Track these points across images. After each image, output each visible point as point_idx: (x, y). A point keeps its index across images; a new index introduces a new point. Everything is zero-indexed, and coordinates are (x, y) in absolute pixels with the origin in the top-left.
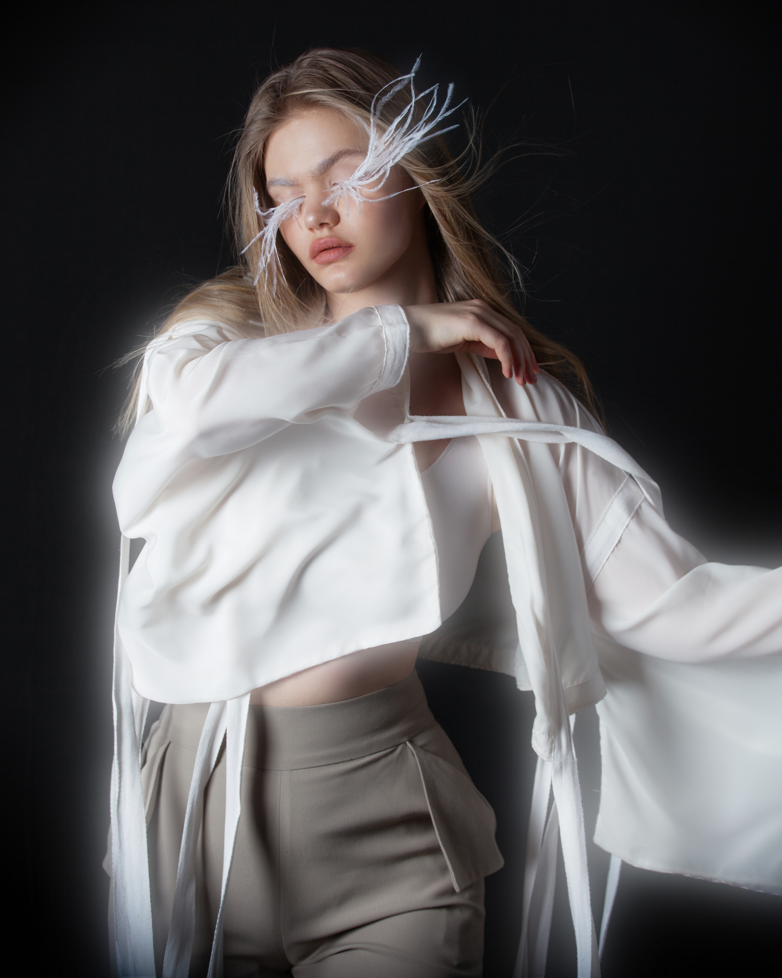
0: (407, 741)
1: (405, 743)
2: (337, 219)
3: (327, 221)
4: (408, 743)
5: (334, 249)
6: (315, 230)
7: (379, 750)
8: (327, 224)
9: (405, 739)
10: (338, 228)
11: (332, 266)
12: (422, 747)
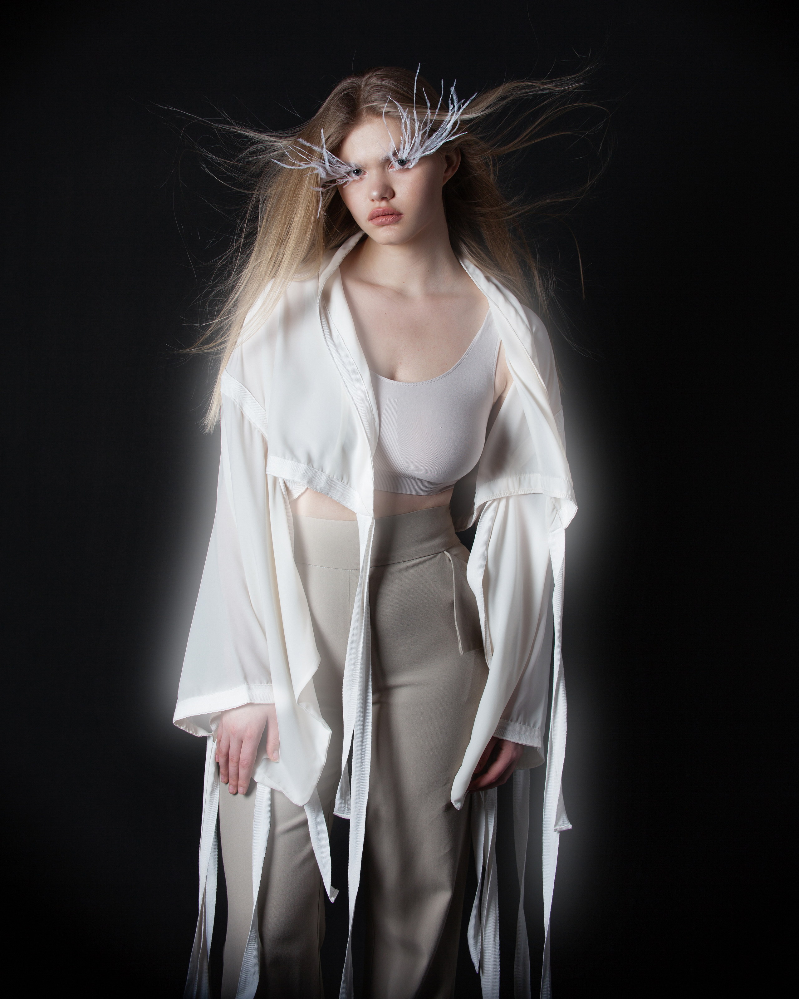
0: (445, 551)
1: (443, 552)
2: (393, 195)
3: (387, 196)
4: (445, 552)
5: (389, 216)
6: (375, 201)
7: (424, 555)
8: (386, 198)
9: (443, 549)
10: (393, 201)
11: (385, 228)
12: (455, 555)
